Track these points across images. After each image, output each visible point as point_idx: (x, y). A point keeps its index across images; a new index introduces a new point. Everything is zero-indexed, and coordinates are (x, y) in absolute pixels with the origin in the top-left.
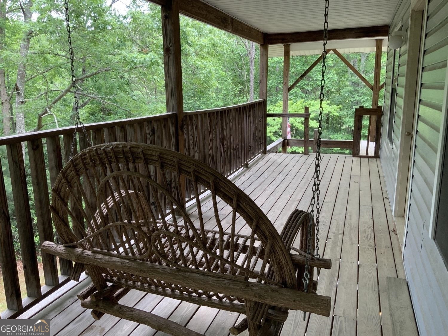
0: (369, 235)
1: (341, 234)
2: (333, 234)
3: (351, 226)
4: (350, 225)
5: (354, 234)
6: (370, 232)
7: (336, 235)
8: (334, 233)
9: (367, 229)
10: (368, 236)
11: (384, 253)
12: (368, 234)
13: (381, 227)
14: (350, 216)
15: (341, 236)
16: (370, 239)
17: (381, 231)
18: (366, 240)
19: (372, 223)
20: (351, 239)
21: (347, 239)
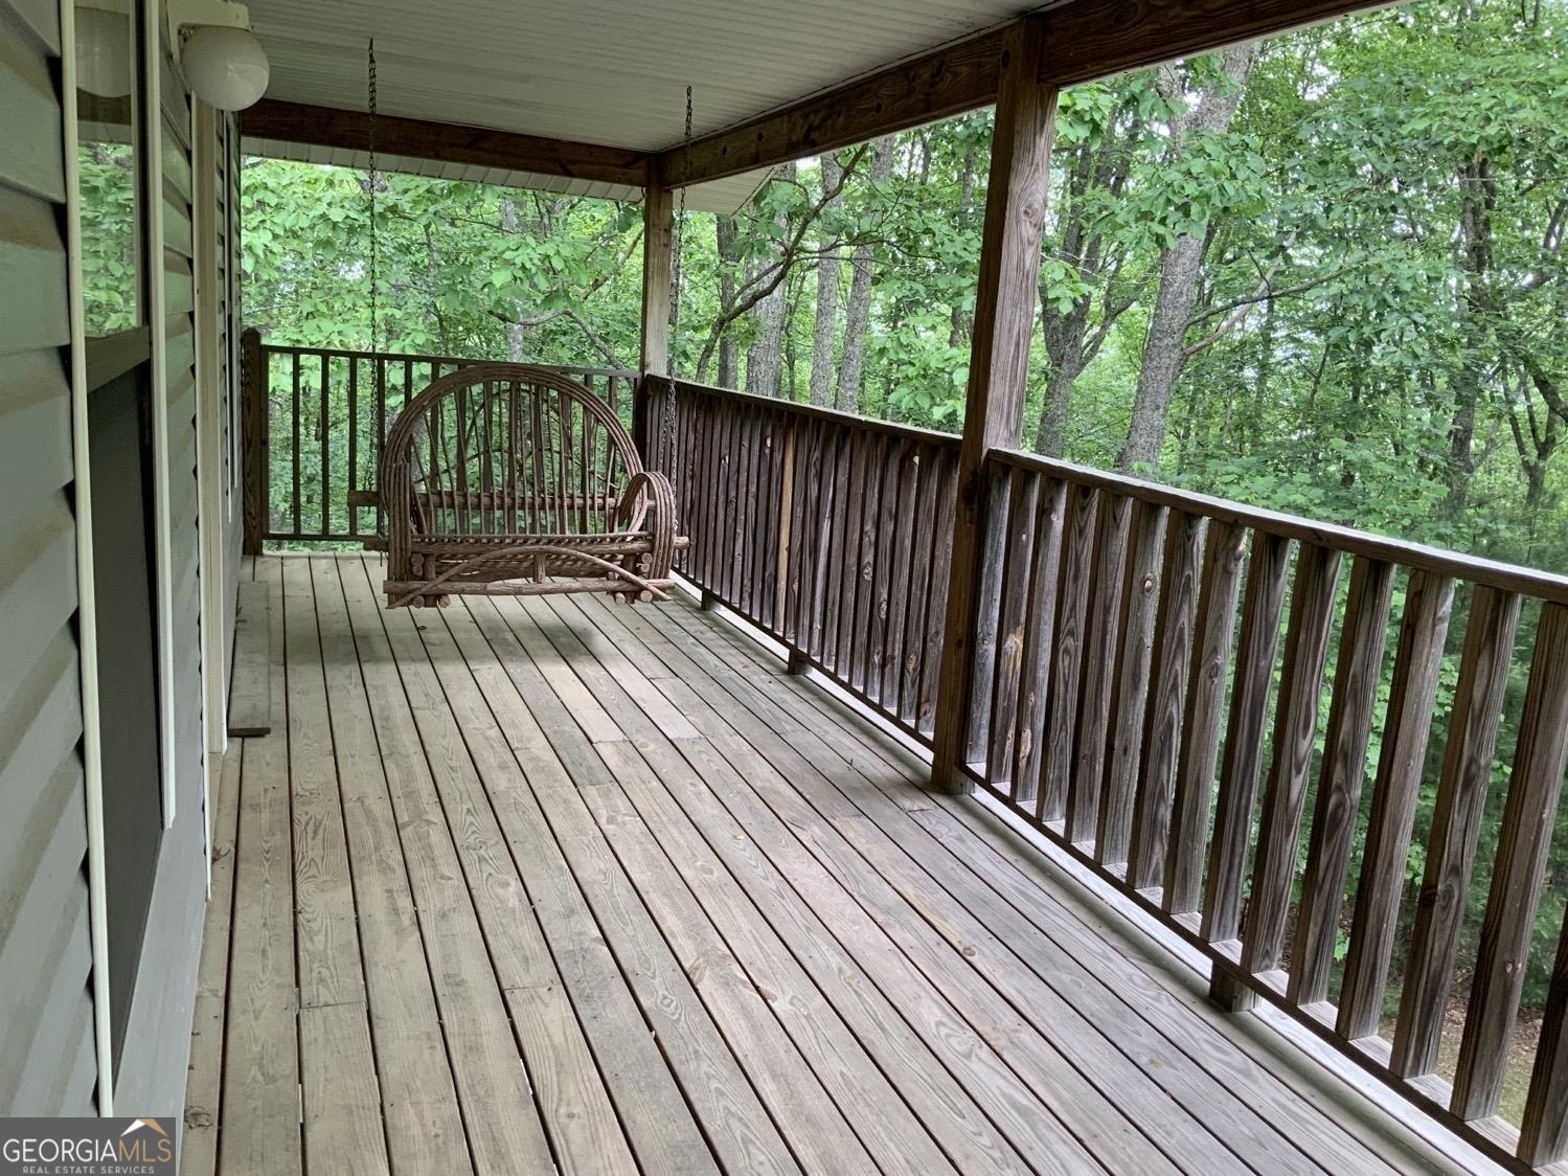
0: (310, 835)
1: (406, 825)
2: (430, 817)
3: (380, 861)
4: (385, 868)
5: (361, 831)
6: (309, 848)
7: (419, 816)
8: (429, 823)
9: (318, 861)
10: (315, 832)
11: (266, 791)
12: (314, 838)
13: (267, 876)
14: (395, 910)
15: (403, 818)
16: (307, 824)
17: (267, 860)
18: (319, 817)
19: (298, 886)
20: (368, 813)
21: (381, 810)
